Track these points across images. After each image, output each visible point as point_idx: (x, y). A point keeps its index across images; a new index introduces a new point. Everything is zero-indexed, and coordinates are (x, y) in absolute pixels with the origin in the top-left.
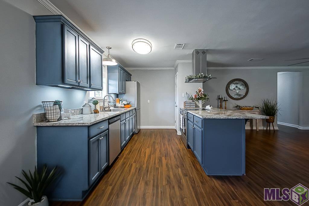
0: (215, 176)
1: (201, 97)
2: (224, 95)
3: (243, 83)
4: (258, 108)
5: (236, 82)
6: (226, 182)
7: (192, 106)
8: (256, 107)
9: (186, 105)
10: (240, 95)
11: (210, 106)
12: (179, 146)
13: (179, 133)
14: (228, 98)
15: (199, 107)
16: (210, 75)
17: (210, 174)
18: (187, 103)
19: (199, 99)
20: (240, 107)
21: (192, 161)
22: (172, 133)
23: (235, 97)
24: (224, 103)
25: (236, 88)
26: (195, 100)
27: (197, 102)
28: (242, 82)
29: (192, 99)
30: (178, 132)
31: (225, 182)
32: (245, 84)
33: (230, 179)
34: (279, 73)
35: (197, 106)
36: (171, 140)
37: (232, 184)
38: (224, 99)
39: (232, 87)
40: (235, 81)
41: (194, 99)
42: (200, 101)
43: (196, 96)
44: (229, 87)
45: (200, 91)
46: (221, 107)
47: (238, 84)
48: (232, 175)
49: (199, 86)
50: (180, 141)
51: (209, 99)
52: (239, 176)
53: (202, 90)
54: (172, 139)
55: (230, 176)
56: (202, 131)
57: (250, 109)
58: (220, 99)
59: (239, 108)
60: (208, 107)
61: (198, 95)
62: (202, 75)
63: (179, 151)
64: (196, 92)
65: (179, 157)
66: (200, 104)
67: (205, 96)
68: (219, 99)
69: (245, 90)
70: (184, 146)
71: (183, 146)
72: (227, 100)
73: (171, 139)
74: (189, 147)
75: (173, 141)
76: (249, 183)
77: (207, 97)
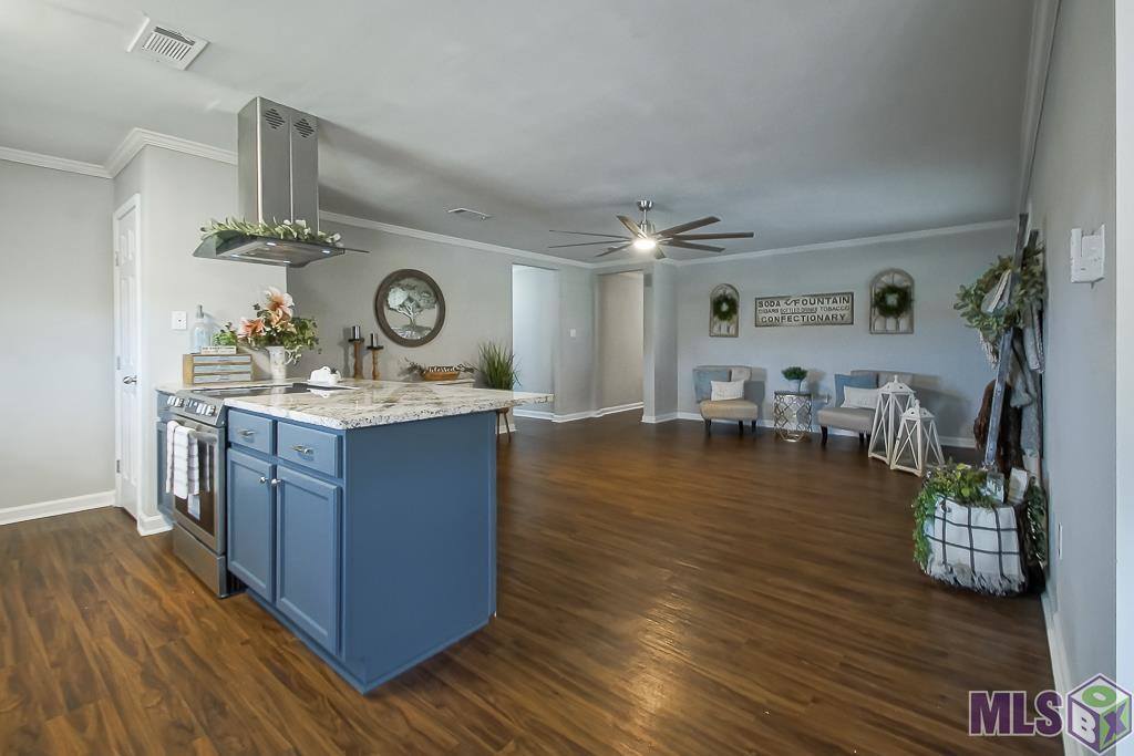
0: (397, 678)
1: (283, 334)
2: (368, 327)
3: (429, 289)
4: (471, 370)
5: (405, 282)
6: (447, 682)
7: (233, 377)
8: (467, 370)
9: (197, 370)
10: (419, 329)
11: (333, 371)
12: (166, 600)
13: (152, 523)
14: (383, 340)
15: (270, 378)
16: (337, 237)
17: (375, 685)
18: (208, 360)
19: (271, 340)
20: (421, 370)
21: (269, 655)
22: (100, 536)
23: (407, 335)
24: (367, 359)
25: (408, 304)
26: (250, 347)
27: (259, 357)
28: (425, 284)
29: (233, 339)
30: (147, 519)
31: (444, 684)
32: (434, 290)
33: (457, 658)
34: (515, 269)
35: (258, 375)
36: (103, 580)
37: (469, 677)
38: (367, 343)
39: (396, 297)
40: (404, 278)
41: (245, 339)
42: (277, 352)
43: (253, 327)
44: (386, 296)
45: (277, 305)
46: (358, 373)
47: (414, 288)
48: (455, 640)
49: (271, 281)
50: (167, 568)
51: (317, 341)
52: (481, 632)
53: (288, 300)
54: (108, 569)
55: (454, 649)
56: (340, 490)
57: (449, 376)
58: (353, 341)
59: (420, 374)
60: (322, 376)
61: (268, 323)
62: (297, 227)
63: (170, 628)
64: (257, 307)
65: (180, 663)
66: (276, 362)
67: (302, 326)
68: (350, 341)
69: (434, 312)
70: (198, 587)
71: (191, 591)
72: (382, 348)
73: (99, 572)
74: (233, 584)
75: (115, 581)
76: (517, 643)
77: (308, 334)
